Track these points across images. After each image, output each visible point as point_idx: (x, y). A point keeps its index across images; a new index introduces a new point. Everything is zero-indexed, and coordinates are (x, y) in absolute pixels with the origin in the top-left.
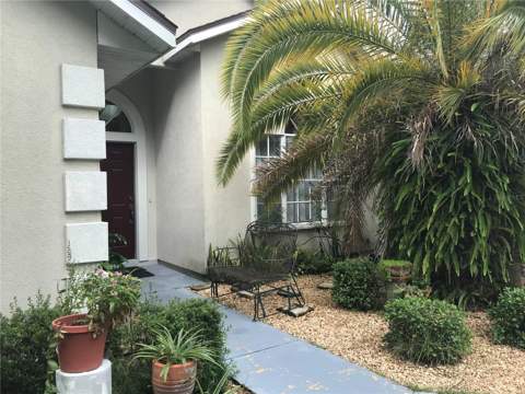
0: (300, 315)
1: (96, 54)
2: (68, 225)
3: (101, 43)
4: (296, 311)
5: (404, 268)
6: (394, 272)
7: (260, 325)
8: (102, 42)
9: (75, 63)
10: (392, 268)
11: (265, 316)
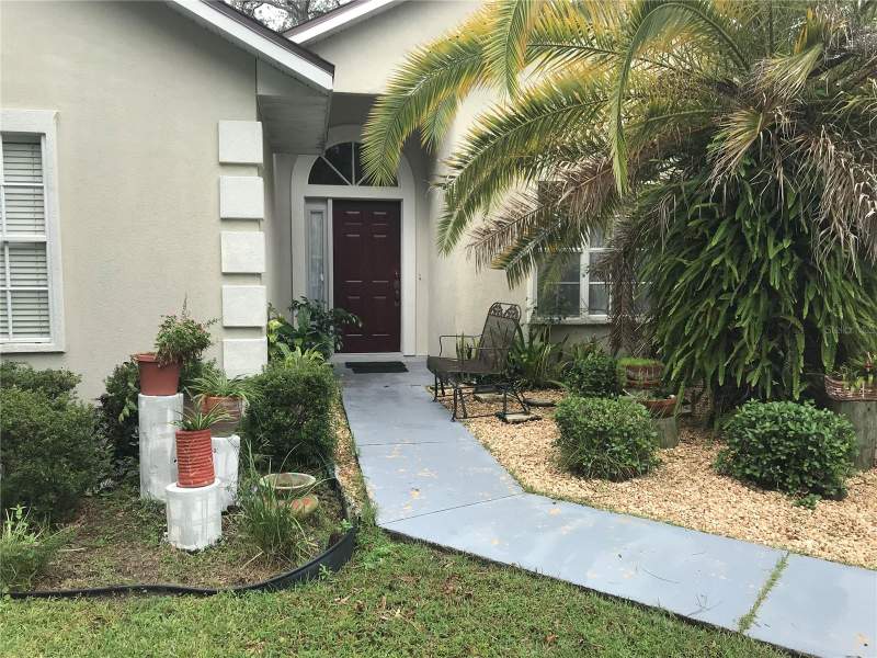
0: (516, 422)
1: (255, 106)
2: (224, 287)
3: (260, 93)
4: (509, 418)
5: (645, 368)
6: (632, 374)
7: (458, 425)
8: (262, 92)
9: (233, 118)
10: (629, 367)
11: (465, 417)
